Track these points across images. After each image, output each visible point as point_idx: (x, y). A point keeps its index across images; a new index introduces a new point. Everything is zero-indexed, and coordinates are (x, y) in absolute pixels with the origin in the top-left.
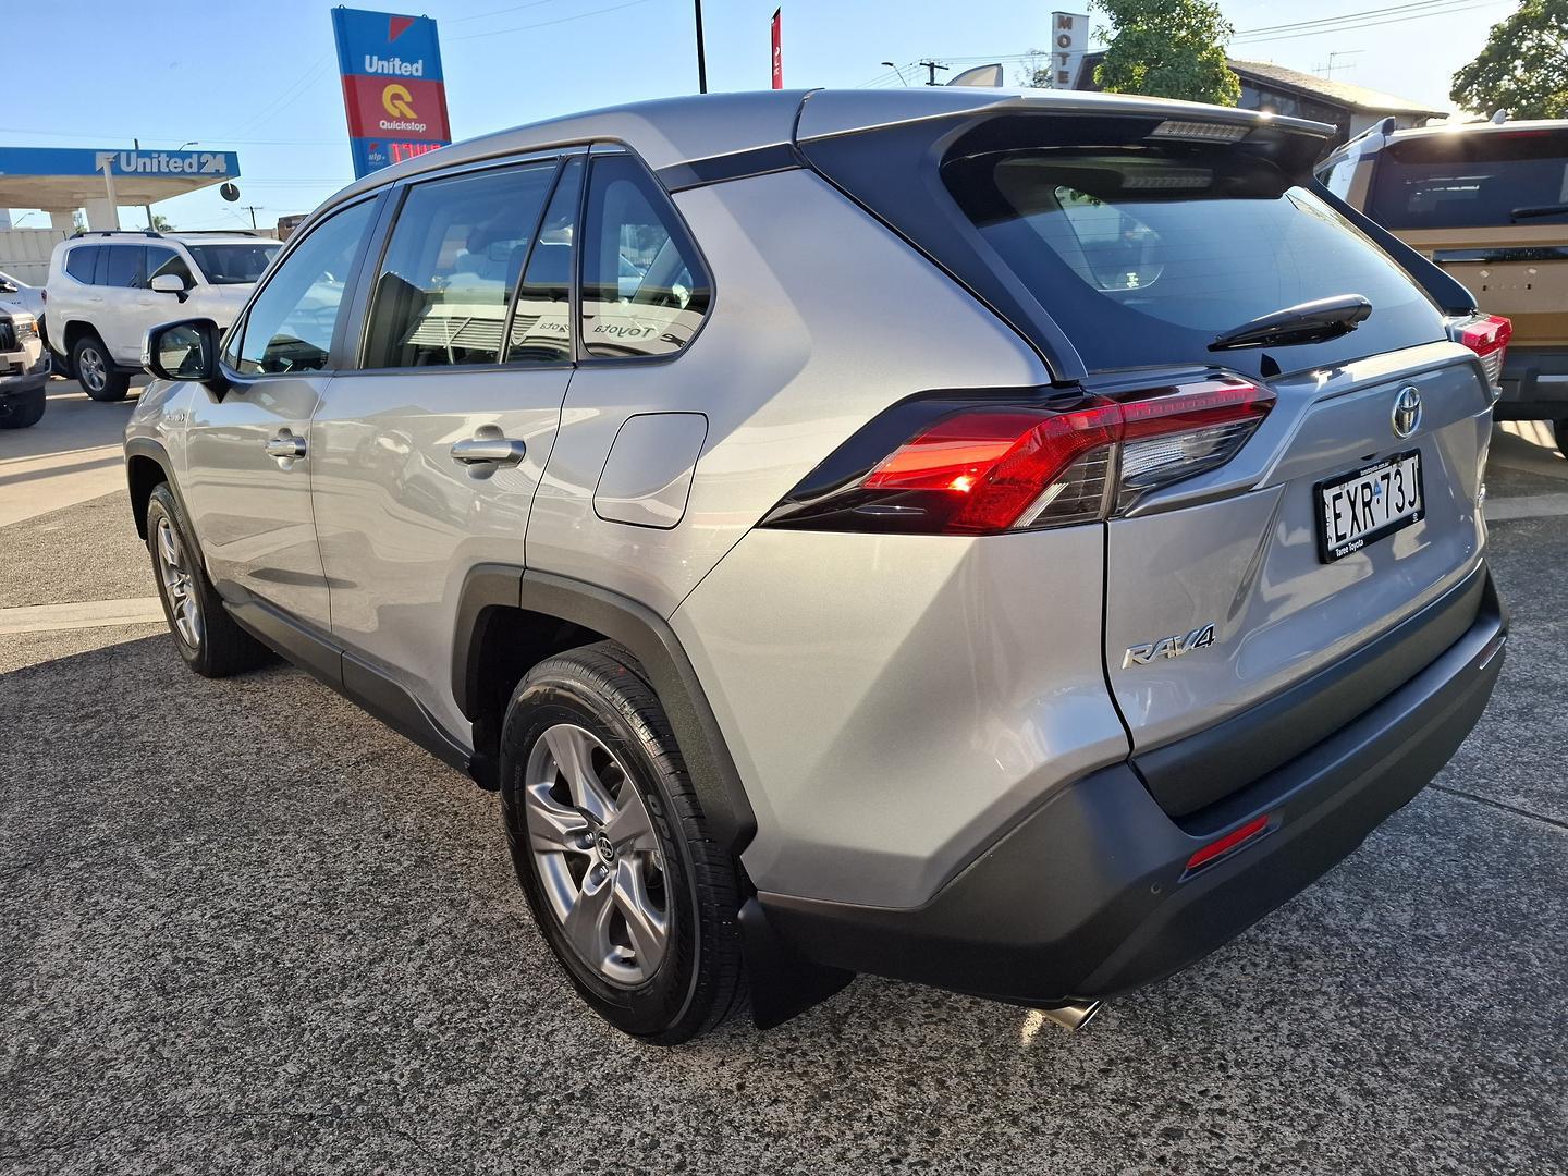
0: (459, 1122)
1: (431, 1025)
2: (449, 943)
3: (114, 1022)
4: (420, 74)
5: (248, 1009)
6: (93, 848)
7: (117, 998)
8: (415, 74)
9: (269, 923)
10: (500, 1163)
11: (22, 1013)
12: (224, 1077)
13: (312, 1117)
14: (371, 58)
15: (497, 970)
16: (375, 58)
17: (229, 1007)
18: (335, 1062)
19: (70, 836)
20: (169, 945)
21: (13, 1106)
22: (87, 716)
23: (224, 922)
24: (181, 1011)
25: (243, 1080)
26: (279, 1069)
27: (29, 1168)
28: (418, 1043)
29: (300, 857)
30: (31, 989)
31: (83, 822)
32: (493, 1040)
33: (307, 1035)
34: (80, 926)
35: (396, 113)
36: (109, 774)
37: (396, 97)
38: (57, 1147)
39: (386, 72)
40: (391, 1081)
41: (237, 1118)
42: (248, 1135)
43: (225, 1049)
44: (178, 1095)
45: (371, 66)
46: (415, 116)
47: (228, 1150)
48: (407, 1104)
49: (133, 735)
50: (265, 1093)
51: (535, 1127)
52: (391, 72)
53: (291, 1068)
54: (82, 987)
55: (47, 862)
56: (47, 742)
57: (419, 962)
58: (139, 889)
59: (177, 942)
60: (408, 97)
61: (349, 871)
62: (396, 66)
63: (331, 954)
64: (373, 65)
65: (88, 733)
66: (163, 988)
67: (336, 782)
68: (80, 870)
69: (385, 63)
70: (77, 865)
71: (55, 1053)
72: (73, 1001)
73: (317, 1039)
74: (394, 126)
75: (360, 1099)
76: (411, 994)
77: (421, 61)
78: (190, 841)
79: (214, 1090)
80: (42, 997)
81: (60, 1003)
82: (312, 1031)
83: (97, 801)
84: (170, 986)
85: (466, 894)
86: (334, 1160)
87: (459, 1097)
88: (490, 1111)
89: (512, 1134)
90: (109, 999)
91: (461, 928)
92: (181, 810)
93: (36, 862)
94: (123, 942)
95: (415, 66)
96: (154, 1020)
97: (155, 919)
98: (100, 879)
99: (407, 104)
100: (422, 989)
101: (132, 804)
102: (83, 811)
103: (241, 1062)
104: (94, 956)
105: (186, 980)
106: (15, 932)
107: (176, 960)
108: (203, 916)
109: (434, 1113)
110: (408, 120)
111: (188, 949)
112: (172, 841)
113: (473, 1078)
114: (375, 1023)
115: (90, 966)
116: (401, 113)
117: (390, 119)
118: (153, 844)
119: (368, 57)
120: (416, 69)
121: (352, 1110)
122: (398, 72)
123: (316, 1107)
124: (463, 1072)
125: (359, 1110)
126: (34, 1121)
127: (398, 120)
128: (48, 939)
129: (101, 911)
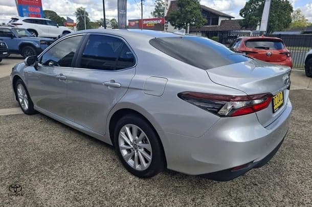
6: (35, 168)
9: (92, 182)
54: (55, 202)
55: (25, 173)
58: (54, 177)
59: (72, 189)
65: (14, 141)
70: (33, 172)
76: (138, 195)
78: (59, 165)
83: (28, 157)
84: (78, 199)
92: (51, 158)
94: (59, 190)
97: (62, 184)
98: (42, 175)
101: (38, 157)
104: (53, 194)
106: (28, 190)
107: (75, 193)
111: (76, 190)
112: (54, 165)
118: (50, 166)
128: (38, 191)
129: (48, 183)
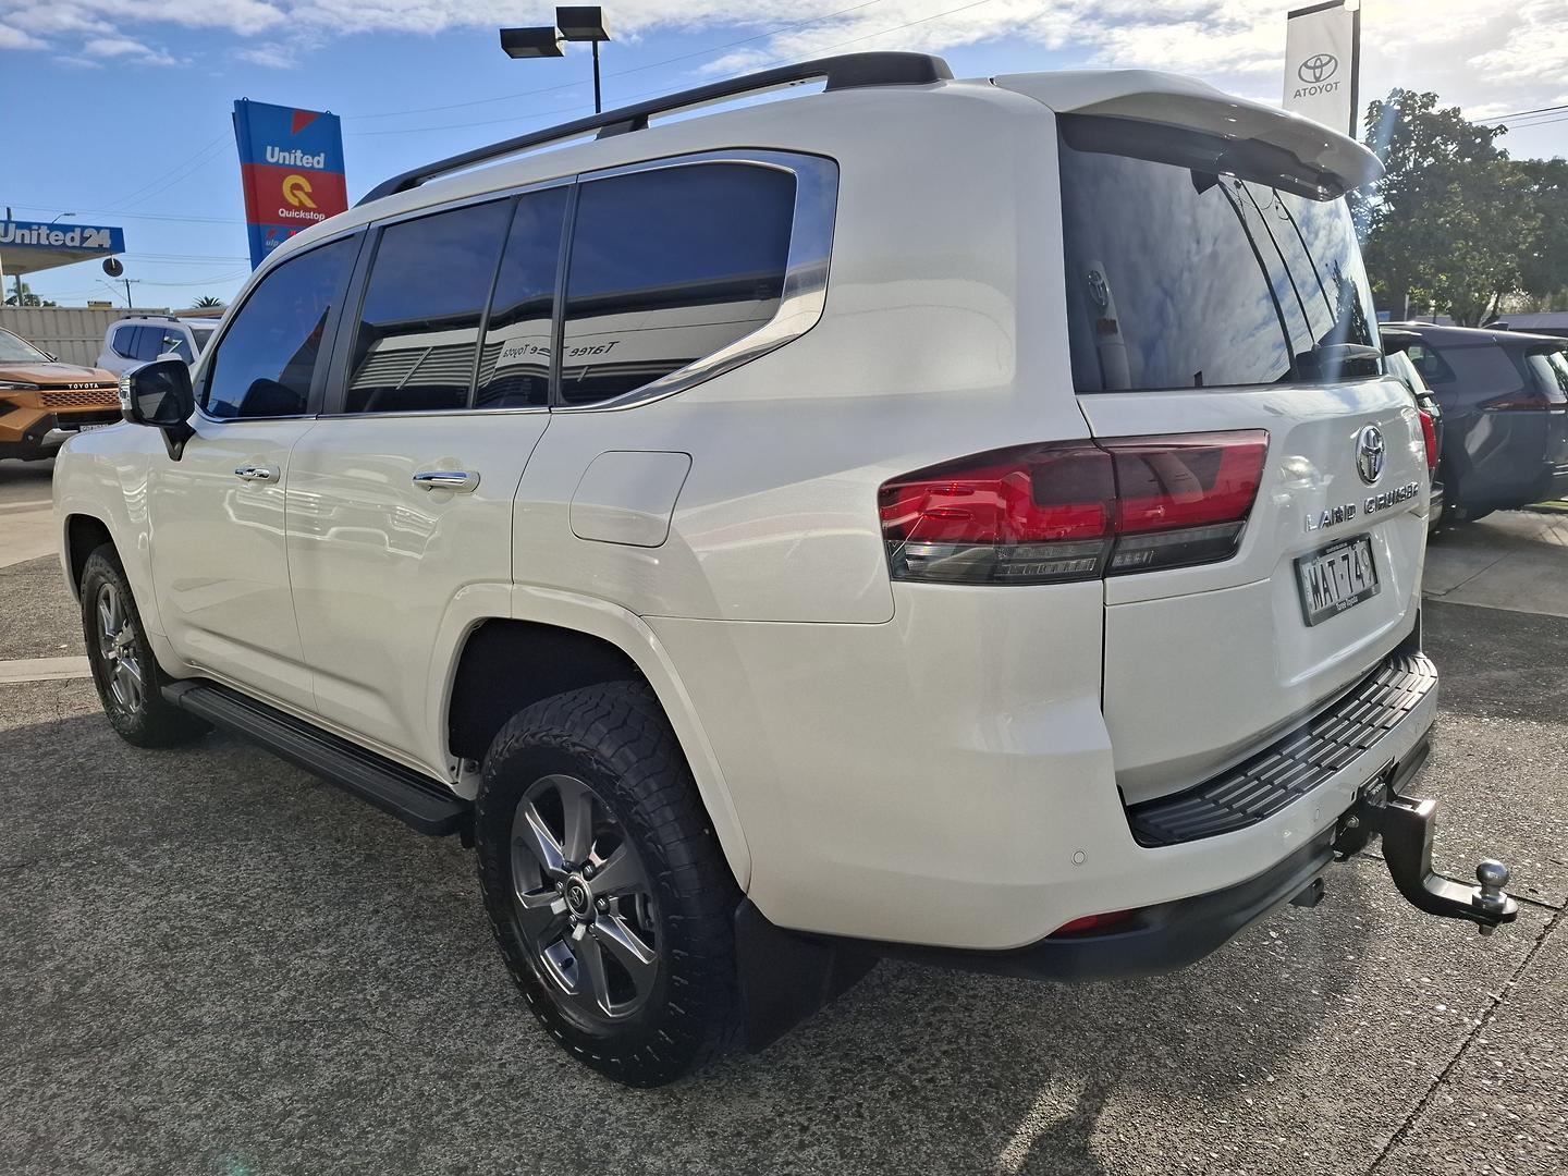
0: (422, 1021)
1: (392, 964)
2: (400, 912)
3: (131, 968)
4: (321, 166)
5: (240, 958)
6: (80, 852)
7: (129, 953)
8: (316, 166)
9: (247, 901)
10: (455, 1044)
11: (49, 965)
12: (230, 1001)
13: (305, 1022)
14: (273, 150)
15: (440, 928)
16: (277, 149)
17: (225, 957)
18: (317, 989)
19: (57, 844)
20: (165, 918)
21: (59, 1024)
22: (45, 754)
23: (208, 901)
24: (184, 961)
25: (246, 1001)
26: (274, 995)
27: (83, 1060)
28: (384, 976)
29: (265, 856)
30: (53, 950)
31: (67, 834)
32: (443, 971)
33: (292, 974)
34: (84, 906)
35: (295, 202)
36: (80, 798)
37: (296, 187)
38: (104, 1047)
39: (287, 162)
40: (365, 999)
41: (245, 1025)
42: (256, 1034)
43: (227, 984)
44: (196, 1013)
45: (272, 157)
46: (313, 206)
47: (243, 1043)
48: (379, 1012)
49: (94, 768)
50: (265, 1009)
51: (480, 1022)
52: (292, 163)
53: (283, 994)
54: (97, 947)
55: (41, 863)
56: (13, 774)
57: (376, 925)
58: (129, 880)
59: (172, 916)
60: (308, 188)
61: (310, 863)
62: (297, 158)
63: (303, 922)
64: (274, 156)
65: (52, 767)
66: (166, 945)
67: (286, 802)
68: (73, 867)
69: (287, 154)
70: (68, 865)
71: (86, 989)
72: (91, 956)
73: (302, 975)
74: (293, 214)
75: (341, 1010)
76: (374, 945)
77: (322, 155)
78: (166, 846)
79: (224, 1009)
80: (63, 955)
81: (80, 958)
82: (296, 970)
83: (74, 817)
84: (172, 945)
85: (410, 880)
86: (327, 1047)
87: (420, 1006)
88: (444, 1014)
89: (463, 1027)
90: (121, 954)
91: (409, 901)
92: (153, 824)
93: (30, 862)
94: (124, 917)
95: (317, 158)
96: (163, 967)
97: (145, 902)
98: (93, 873)
99: (307, 194)
100: (382, 942)
101: (107, 820)
102: (63, 826)
103: (242, 991)
104: (101, 926)
105: (185, 940)
106: (27, 912)
107: (173, 928)
108: (189, 898)
109: (402, 1016)
110: (307, 210)
111: (182, 920)
112: (149, 846)
113: (429, 995)
114: (347, 964)
115: (101, 933)
116: (300, 202)
117: (289, 207)
118: (133, 848)
119: (269, 148)
120: (319, 162)
121: (337, 1017)
122: (299, 163)
123: (308, 1016)
124: (421, 992)
125: (342, 1017)
126: (80, 1032)
127: (297, 209)
128: (57, 915)
129: (100, 896)
